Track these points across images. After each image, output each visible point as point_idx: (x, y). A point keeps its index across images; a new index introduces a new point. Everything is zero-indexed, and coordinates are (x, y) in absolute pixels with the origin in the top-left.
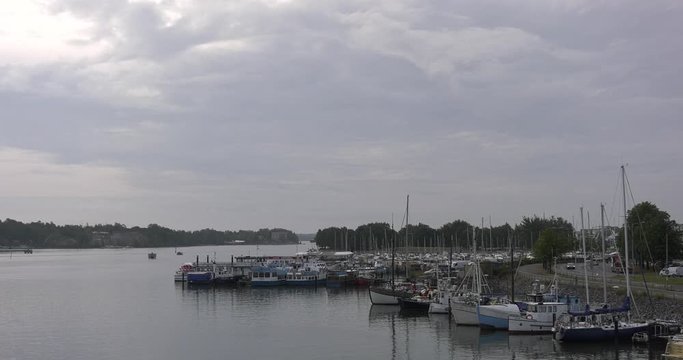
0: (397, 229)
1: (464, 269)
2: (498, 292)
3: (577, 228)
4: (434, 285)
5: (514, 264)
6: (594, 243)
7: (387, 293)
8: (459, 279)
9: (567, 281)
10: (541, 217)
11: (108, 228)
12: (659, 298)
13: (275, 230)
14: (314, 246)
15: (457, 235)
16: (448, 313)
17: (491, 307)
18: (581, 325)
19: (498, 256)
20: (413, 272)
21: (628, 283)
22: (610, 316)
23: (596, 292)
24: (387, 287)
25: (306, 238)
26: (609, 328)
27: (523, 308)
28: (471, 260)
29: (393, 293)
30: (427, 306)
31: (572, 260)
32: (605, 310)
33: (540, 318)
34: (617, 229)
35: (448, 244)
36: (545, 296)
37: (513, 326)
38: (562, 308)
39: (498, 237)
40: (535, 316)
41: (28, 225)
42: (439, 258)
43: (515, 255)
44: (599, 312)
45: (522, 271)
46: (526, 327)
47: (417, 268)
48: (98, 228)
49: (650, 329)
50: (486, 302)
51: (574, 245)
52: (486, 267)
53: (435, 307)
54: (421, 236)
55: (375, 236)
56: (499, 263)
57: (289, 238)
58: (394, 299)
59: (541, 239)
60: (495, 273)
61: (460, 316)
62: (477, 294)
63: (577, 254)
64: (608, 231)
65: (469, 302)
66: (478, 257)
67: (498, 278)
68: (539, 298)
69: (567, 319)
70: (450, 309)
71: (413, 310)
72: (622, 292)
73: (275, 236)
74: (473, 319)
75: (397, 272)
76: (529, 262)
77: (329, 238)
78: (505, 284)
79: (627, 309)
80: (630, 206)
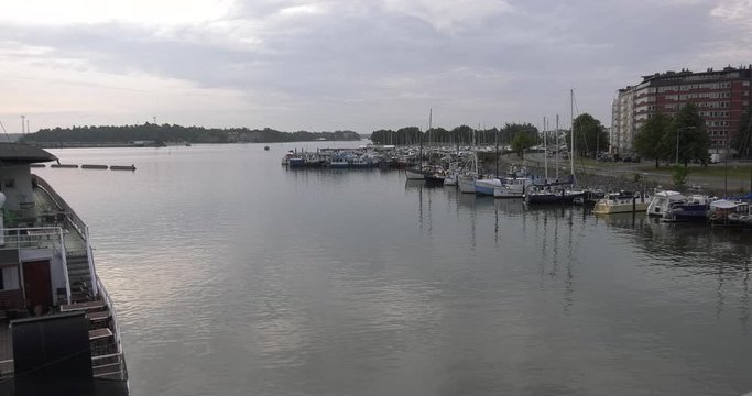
0: (424, 131)
1: (467, 156)
2: (488, 171)
3: (541, 130)
4: (447, 167)
5: (498, 154)
6: (551, 140)
7: (418, 172)
8: (463, 163)
9: (532, 165)
10: (517, 123)
11: (238, 130)
12: (592, 175)
13: (345, 132)
14: (371, 142)
15: (463, 134)
16: (456, 185)
17: (484, 181)
18: (542, 193)
19: (489, 149)
20: (434, 159)
21: (573, 166)
22: (560, 187)
23: (552, 172)
24: (417, 168)
25: (365, 136)
26: (560, 194)
27: (504, 182)
28: (472, 151)
29: (422, 173)
30: (442, 180)
31: (535, 151)
32: (557, 183)
33: (514, 188)
34: (566, 131)
35: (457, 141)
36: (518, 174)
37: (496, 193)
38: (528, 181)
39: (489, 136)
40: (511, 187)
41: (187, 129)
42: (450, 149)
43: (500, 148)
44: (553, 184)
45: (504, 158)
46: (505, 194)
47: (436, 156)
48: (232, 130)
49: (585, 195)
50: (481, 177)
51: (539, 141)
52: (481, 155)
53: (447, 181)
54: (440, 135)
55: (410, 135)
56: (489, 153)
57: (354, 136)
58: (422, 176)
59: (517, 137)
60: (487, 159)
61: (464, 187)
62: (475, 174)
63: (540, 147)
64: (560, 132)
65: (471, 178)
66: (476, 149)
67: (488, 163)
68: (514, 176)
69: (532, 189)
70: (457, 182)
71: (433, 183)
72: (568, 172)
74: (472, 189)
75: (424, 158)
76: (508, 152)
77: (380, 137)
78: (492, 166)
79: (571, 182)
80: (575, 117)
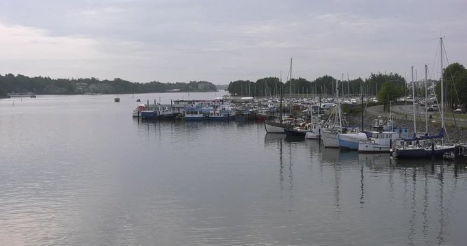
0: (284, 82)
1: (330, 109)
2: (353, 125)
3: (408, 81)
4: (309, 120)
5: (363, 105)
6: (420, 91)
7: (277, 125)
8: (325, 115)
9: (401, 117)
10: (383, 74)
11: (87, 81)
12: (463, 129)
13: (201, 82)
14: (227, 93)
15: (325, 85)
16: (318, 139)
17: (348, 134)
18: (410, 147)
19: (353, 100)
20: (295, 111)
21: (442, 118)
22: (429, 141)
23: (421, 124)
24: (277, 121)
25: (221, 87)
26: (429, 149)
27: (369, 136)
28: (334, 103)
29: (281, 125)
30: (303, 134)
31: (403, 103)
32: (426, 137)
33: (380, 142)
34: (435, 82)
35: (319, 92)
36: (384, 127)
37: (361, 148)
38: (395, 135)
39: (353, 87)
40: (377, 141)
41: (32, 79)
42: (312, 101)
43: (365, 99)
44: (422, 138)
45: (370, 110)
46: (370, 148)
47: (297, 108)
48: (80, 81)
49: (456, 150)
50: (345, 131)
51: (405, 92)
52: (345, 107)
53: (309, 135)
54: (301, 86)
55: (269, 86)
56: (353, 105)
57: (210, 87)
58: (281, 130)
59: (383, 89)
60: (351, 112)
61: (329, 141)
62: (340, 127)
63: (408, 98)
64: (429, 83)
65: (334, 132)
66: (340, 100)
67: (353, 115)
68: (380, 129)
69: (399, 143)
70: (320, 136)
71: (294, 137)
72: (438, 125)
73: (200, 87)
74: (335, 143)
75: (285, 111)
76: (374, 104)
77: (237, 88)
78: (357, 119)
79: (441, 136)
80: (445, 66)
